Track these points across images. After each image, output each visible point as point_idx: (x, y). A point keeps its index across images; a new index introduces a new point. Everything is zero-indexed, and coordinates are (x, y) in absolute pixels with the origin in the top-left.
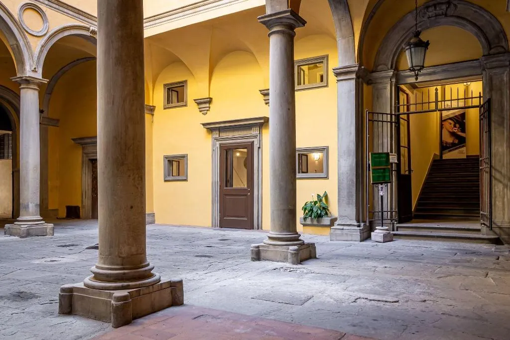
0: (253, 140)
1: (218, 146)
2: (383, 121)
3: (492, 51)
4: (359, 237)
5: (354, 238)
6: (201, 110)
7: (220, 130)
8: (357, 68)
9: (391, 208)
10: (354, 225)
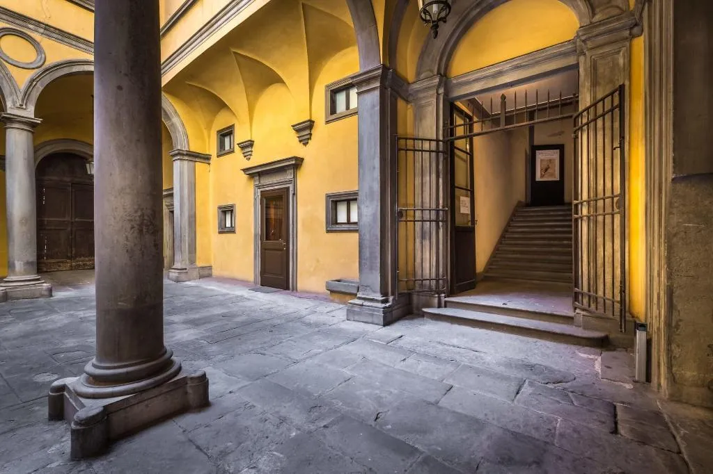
0: (287, 186)
1: (259, 194)
2: (422, 151)
3: (598, 17)
4: (382, 319)
5: (376, 321)
6: (246, 154)
7: (260, 174)
8: (380, 71)
9: (437, 274)
10: (377, 301)
